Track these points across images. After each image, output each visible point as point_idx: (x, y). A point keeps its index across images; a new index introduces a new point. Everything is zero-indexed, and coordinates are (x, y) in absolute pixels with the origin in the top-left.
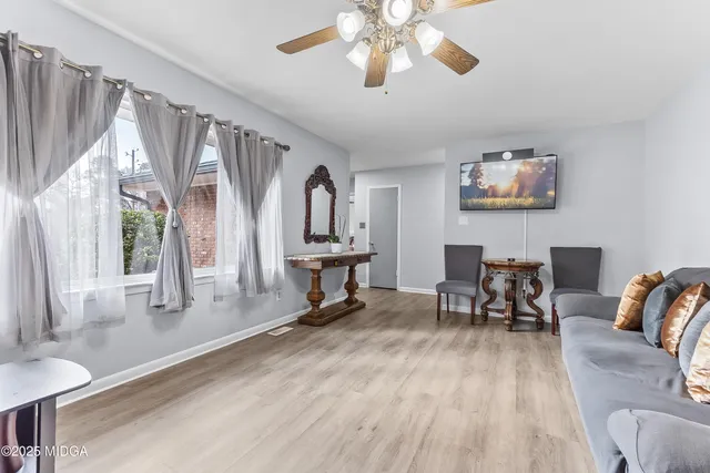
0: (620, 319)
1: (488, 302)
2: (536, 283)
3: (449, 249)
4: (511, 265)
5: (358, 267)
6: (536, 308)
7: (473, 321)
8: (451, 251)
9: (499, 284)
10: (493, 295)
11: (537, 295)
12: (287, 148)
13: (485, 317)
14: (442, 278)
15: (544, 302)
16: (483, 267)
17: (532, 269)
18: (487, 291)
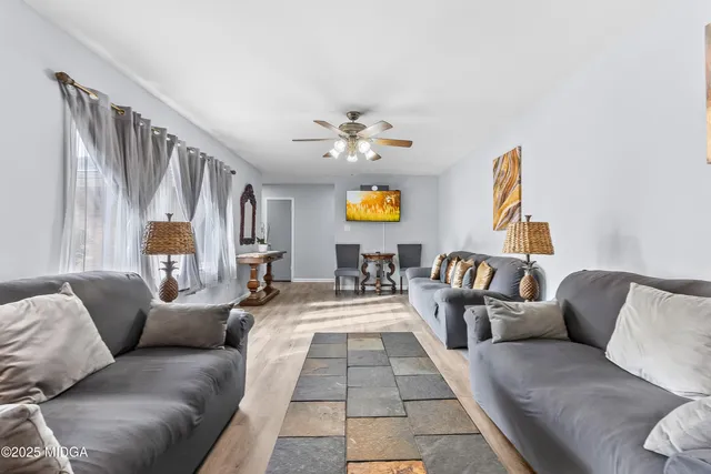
0: (433, 275)
1: (365, 280)
2: (392, 266)
3: (339, 247)
4: (379, 256)
5: (273, 264)
6: (392, 281)
7: (356, 293)
8: (340, 249)
9: (371, 268)
10: (367, 275)
11: (392, 273)
12: (233, 172)
13: (363, 289)
14: (335, 267)
15: (396, 277)
16: (361, 257)
17: (389, 257)
18: (364, 272)
